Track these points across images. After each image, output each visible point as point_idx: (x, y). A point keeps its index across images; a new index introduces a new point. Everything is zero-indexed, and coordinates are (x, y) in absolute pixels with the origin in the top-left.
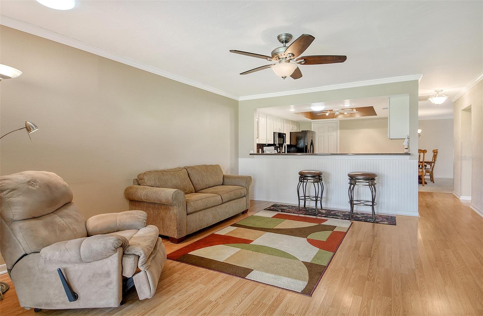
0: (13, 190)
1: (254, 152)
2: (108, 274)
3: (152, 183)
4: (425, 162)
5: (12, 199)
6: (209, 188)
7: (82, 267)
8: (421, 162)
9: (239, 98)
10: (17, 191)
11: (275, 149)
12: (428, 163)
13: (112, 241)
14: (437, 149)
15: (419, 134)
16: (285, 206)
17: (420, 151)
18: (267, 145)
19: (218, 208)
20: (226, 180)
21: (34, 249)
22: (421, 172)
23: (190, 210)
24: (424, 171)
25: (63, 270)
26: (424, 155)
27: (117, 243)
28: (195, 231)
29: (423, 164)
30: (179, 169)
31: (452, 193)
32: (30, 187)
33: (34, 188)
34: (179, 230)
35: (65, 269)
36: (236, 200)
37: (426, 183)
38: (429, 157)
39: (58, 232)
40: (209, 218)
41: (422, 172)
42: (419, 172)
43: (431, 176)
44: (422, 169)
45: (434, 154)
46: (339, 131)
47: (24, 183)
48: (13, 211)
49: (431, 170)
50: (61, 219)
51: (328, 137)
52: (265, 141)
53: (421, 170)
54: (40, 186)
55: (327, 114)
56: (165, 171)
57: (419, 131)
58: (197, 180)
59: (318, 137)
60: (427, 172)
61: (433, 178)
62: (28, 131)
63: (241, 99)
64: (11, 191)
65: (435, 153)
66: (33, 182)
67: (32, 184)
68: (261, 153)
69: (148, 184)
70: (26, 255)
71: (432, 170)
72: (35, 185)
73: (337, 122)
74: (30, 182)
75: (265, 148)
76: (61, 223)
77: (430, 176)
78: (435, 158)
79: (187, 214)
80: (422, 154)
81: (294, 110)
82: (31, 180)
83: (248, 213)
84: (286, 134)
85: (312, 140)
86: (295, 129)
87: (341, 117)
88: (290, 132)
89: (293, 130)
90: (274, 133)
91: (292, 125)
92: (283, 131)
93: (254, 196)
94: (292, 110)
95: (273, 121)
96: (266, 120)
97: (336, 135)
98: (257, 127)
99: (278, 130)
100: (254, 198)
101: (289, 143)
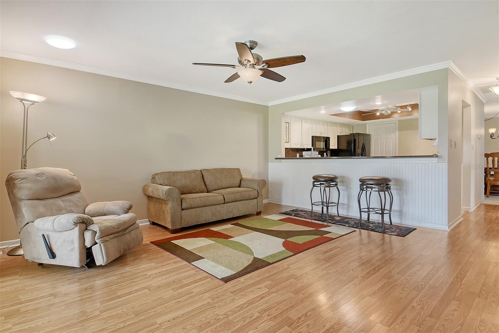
0: (24, 179)
1: (281, 157)
2: (72, 242)
3: (162, 182)
5: (23, 185)
6: (222, 189)
7: (57, 235)
9: (268, 103)
10: (26, 180)
11: (319, 154)
13: (73, 218)
16: (302, 211)
18: (306, 149)
19: (219, 207)
20: (243, 183)
21: (31, 220)
23: (184, 206)
25: (47, 236)
27: (76, 219)
28: (190, 224)
30: (194, 171)
32: (37, 178)
33: (40, 179)
34: (173, 222)
35: (48, 236)
36: (244, 201)
39: (54, 210)
40: (207, 215)
46: (397, 132)
47: (34, 175)
48: (21, 193)
50: (62, 202)
51: (386, 140)
52: (300, 145)
54: (47, 178)
55: (378, 114)
56: (177, 172)
58: (210, 181)
59: (374, 140)
62: (49, 139)
63: (270, 104)
64: (22, 180)
66: (42, 174)
67: (40, 176)
68: (299, 157)
69: (158, 183)
70: (28, 223)
72: (42, 177)
73: (395, 123)
74: (38, 174)
75: (304, 153)
76: (60, 205)
79: (182, 210)
81: (325, 112)
82: (40, 173)
84: (330, 137)
85: (364, 144)
86: (346, 132)
87: (396, 116)
88: (338, 136)
89: (343, 133)
90: (312, 137)
91: (340, 128)
92: (326, 134)
93: (281, 200)
94: (323, 112)
95: (311, 124)
96: (300, 123)
97: (395, 137)
98: (288, 131)
99: (319, 133)
100: (281, 202)
101: (336, 147)
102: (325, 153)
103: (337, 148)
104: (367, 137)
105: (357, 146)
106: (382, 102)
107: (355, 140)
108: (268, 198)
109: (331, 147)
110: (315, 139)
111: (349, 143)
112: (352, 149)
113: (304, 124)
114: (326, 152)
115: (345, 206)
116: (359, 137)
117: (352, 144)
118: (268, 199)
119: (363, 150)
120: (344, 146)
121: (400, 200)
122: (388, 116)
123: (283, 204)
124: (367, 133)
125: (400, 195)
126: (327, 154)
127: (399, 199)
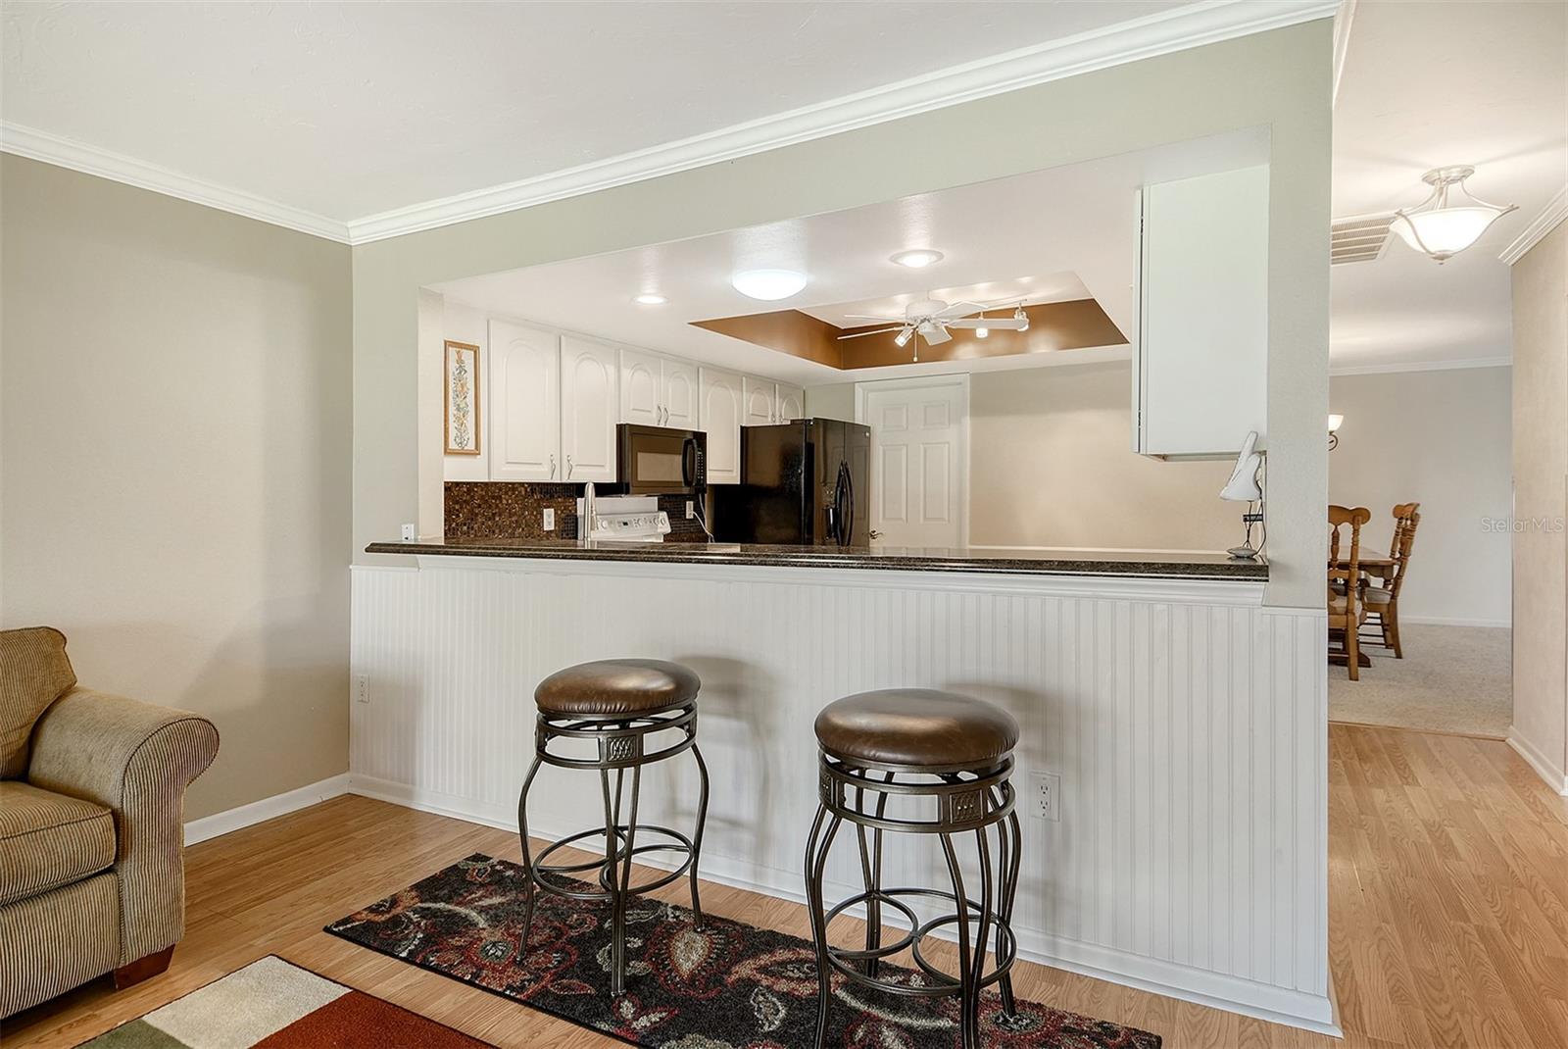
4: (1362, 566)
8: (1344, 566)
11: (659, 509)
12: (1373, 570)
14: (1415, 501)
15: (1331, 433)
17: (1337, 514)
18: (590, 485)
22: (1343, 610)
24: (1358, 606)
26: (1356, 532)
29: (1351, 575)
31: (1502, 735)
37: (1364, 661)
38: (1376, 543)
41: (1348, 611)
42: (1332, 611)
43: (1390, 626)
44: (1346, 594)
45: (1400, 523)
46: (967, 421)
49: (1387, 599)
51: (926, 450)
53: (1340, 603)
55: (900, 341)
57: (1335, 422)
60: (1370, 607)
61: (1395, 636)
65: (1407, 520)
71: (1394, 597)
73: (960, 383)
77: (1382, 624)
78: (1402, 544)
80: (1346, 529)
81: (663, 298)
83: (170, 970)
84: (705, 434)
85: (844, 465)
86: (775, 413)
87: (966, 353)
88: (742, 428)
89: (766, 417)
90: (621, 428)
91: (753, 396)
92: (690, 420)
93: (413, 783)
94: (650, 298)
95: (611, 370)
96: (552, 359)
97: (955, 440)
98: (472, 393)
99: (654, 414)
100: (409, 794)
101: (735, 478)
102: (690, 505)
103: (739, 483)
104: (855, 436)
105: (819, 475)
106: (934, 258)
107: (810, 448)
108: (347, 768)
109: (713, 478)
110: (632, 440)
111: (788, 460)
112: (798, 487)
113: (569, 362)
114: (693, 497)
115: (746, 838)
116: (830, 437)
117: (800, 464)
118: (346, 775)
119: (842, 492)
120: (768, 474)
121: (1049, 821)
122: (940, 353)
123: (424, 803)
124: (859, 421)
125: (1044, 789)
126: (697, 508)
127: (1040, 812)
